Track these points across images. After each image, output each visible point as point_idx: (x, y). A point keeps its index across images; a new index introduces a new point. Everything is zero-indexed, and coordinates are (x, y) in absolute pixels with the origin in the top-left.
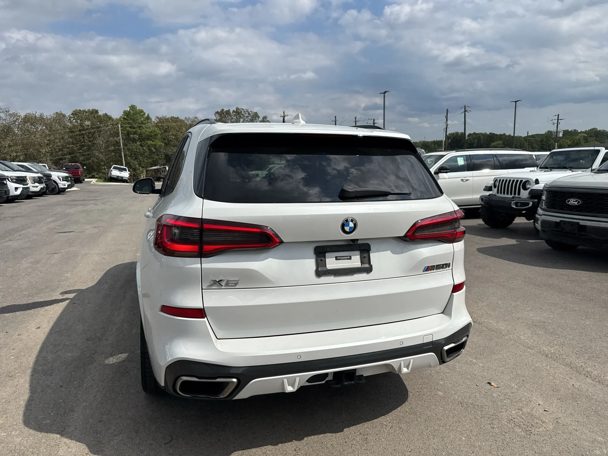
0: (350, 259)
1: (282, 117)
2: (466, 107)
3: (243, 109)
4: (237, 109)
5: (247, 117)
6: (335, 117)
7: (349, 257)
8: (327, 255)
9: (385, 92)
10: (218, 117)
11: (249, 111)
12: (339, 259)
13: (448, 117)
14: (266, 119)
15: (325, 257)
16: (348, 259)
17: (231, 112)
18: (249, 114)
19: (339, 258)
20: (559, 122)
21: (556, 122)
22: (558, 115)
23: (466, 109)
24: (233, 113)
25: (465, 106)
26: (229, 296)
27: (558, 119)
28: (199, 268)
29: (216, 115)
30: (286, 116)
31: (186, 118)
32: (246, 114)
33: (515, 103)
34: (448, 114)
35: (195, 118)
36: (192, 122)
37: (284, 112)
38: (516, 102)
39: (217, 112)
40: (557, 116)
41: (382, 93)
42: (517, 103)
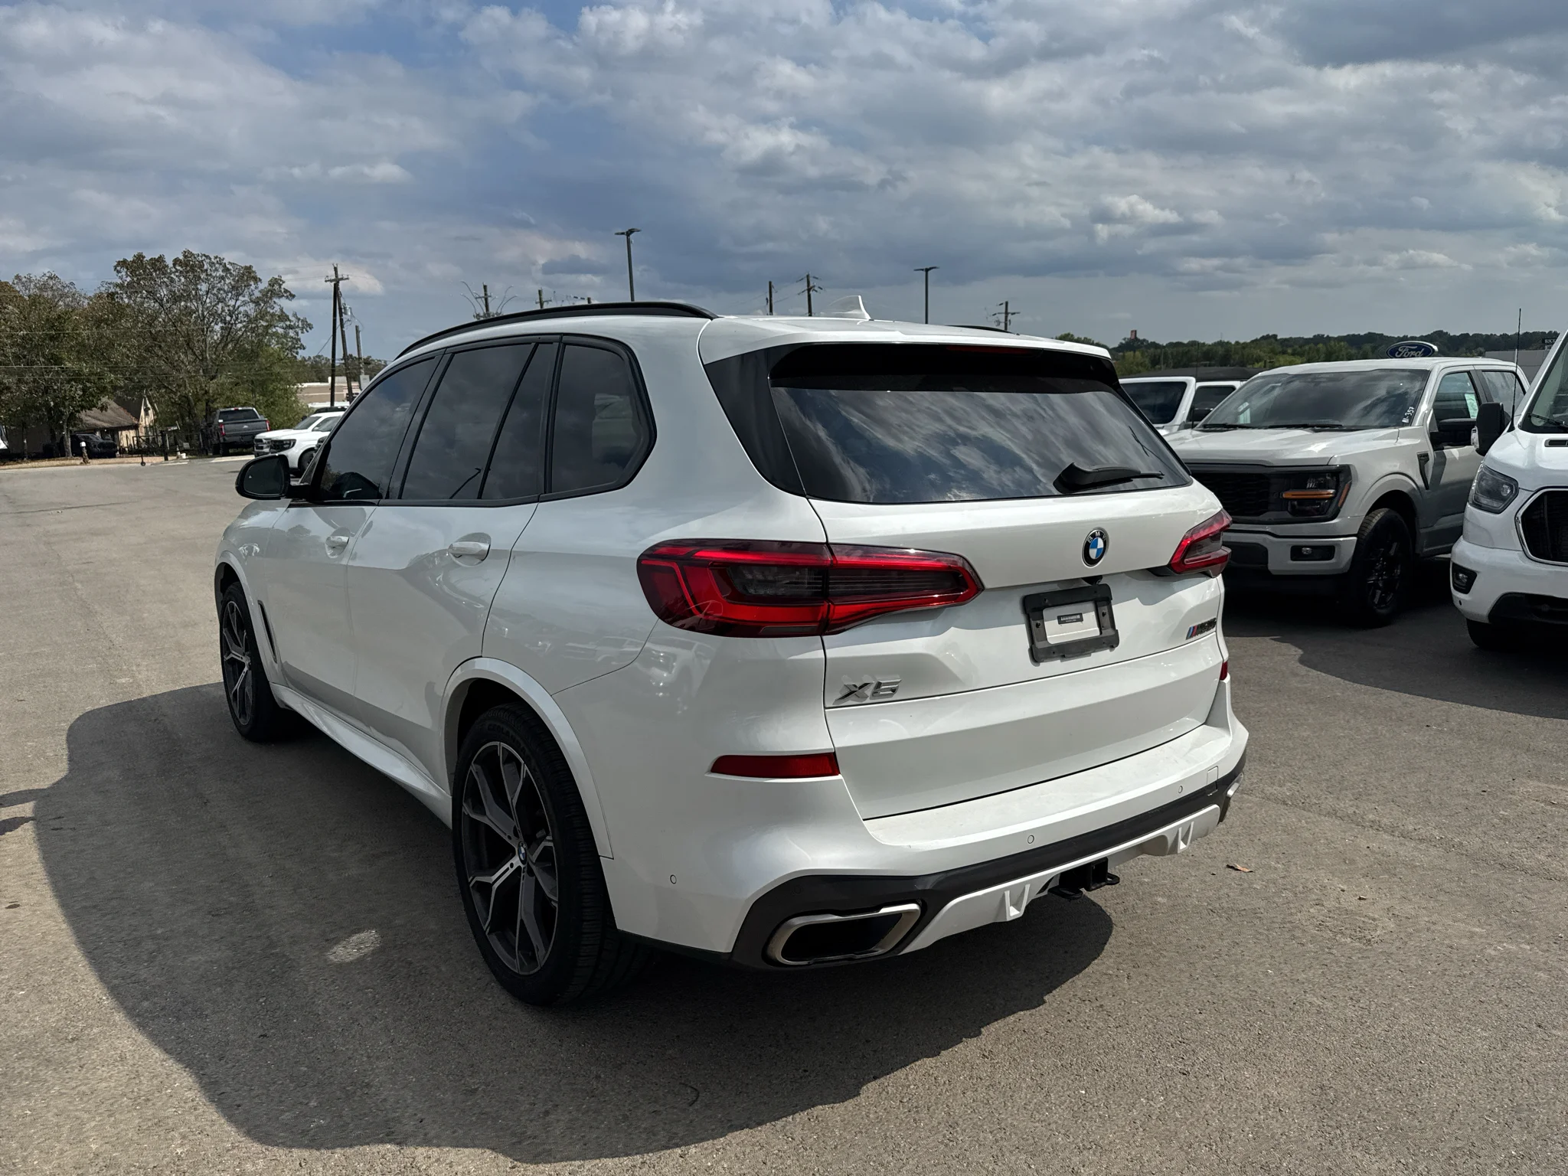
0: (1081, 620)
1: (331, 281)
2: (811, 279)
3: (207, 257)
4: (185, 256)
5: (222, 278)
6: (485, 287)
7: (1078, 617)
8: (1046, 613)
9: (630, 232)
10: (127, 276)
11: (226, 261)
12: (1064, 622)
13: (773, 301)
14: (280, 285)
15: (1042, 618)
16: (1078, 620)
17: (169, 262)
18: (226, 270)
19: (1064, 619)
20: (1009, 318)
21: (1002, 318)
22: (1007, 303)
23: (811, 285)
24: (174, 265)
25: (808, 276)
26: (882, 720)
27: (1007, 313)
28: (820, 659)
29: (118, 272)
30: (342, 279)
31: (17, 277)
32: (216, 270)
33: (924, 273)
34: (773, 294)
35: (50, 278)
36: (40, 289)
37: (336, 269)
38: (927, 270)
39: (123, 263)
40: (1004, 305)
41: (623, 234)
42: (929, 272)
